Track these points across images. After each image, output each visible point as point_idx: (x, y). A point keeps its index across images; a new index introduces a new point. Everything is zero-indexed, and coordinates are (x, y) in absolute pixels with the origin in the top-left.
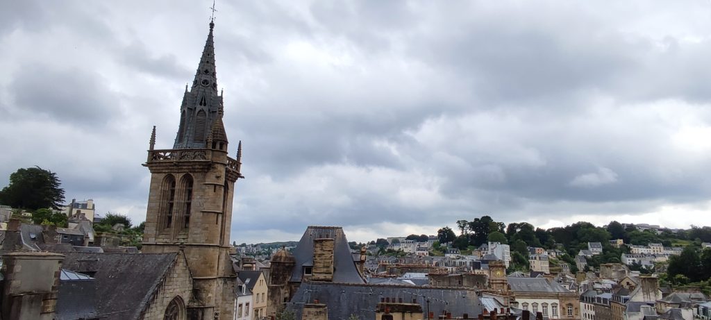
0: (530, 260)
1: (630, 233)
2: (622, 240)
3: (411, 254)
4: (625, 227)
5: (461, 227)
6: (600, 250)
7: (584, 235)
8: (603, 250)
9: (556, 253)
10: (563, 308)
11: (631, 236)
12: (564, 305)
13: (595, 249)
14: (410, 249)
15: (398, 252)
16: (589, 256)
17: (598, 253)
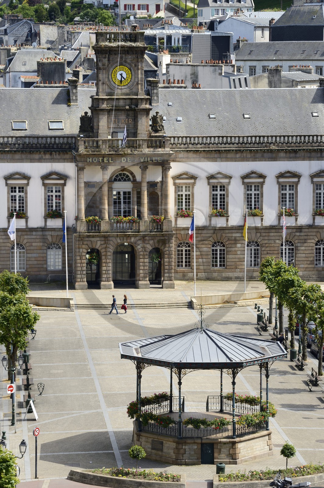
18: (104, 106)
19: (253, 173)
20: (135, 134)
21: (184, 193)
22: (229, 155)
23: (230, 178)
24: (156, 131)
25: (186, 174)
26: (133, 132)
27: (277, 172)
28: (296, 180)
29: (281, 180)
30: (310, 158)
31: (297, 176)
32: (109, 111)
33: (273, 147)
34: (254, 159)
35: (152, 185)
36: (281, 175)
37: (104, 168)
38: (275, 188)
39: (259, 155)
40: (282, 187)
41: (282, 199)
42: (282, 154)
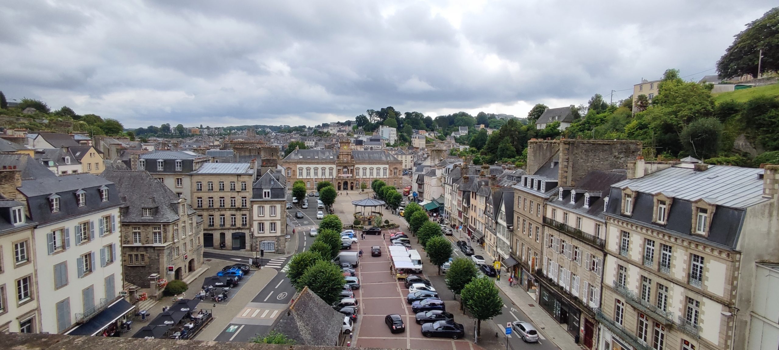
0: (412, 139)
1: (489, 121)
2: (484, 125)
3: (334, 134)
4: (489, 116)
5: (370, 114)
6: (466, 132)
7: (458, 121)
8: (469, 132)
9: (435, 134)
10: (391, 171)
11: (490, 122)
12: (392, 169)
13: (463, 131)
14: (334, 131)
15: (326, 133)
16: (458, 136)
17: (465, 134)
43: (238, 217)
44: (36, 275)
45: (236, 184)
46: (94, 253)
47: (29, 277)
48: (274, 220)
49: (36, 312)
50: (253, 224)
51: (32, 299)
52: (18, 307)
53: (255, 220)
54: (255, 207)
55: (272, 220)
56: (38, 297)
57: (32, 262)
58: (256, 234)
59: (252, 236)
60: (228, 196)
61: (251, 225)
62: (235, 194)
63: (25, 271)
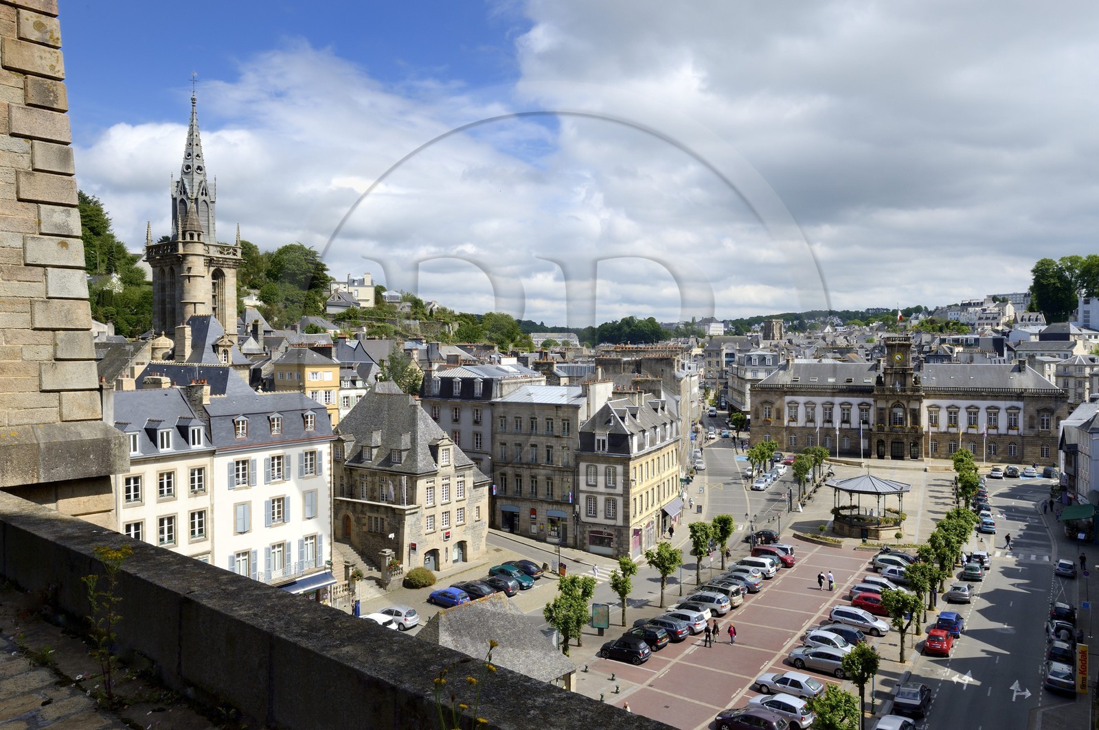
18: (889, 372)
19: (972, 406)
20: (905, 385)
21: (934, 415)
22: (959, 397)
23: (959, 408)
24: (916, 384)
25: (934, 405)
26: (903, 384)
27: (986, 406)
28: (997, 411)
29: (989, 410)
30: (1005, 400)
31: (998, 408)
32: (891, 374)
33: (983, 393)
34: (973, 399)
35: (914, 410)
36: (988, 408)
37: (887, 401)
38: (985, 415)
39: (976, 397)
40: (989, 414)
41: (990, 420)
42: (989, 397)
43: (556, 482)
44: (212, 511)
45: (554, 423)
46: (289, 498)
47: (205, 511)
48: (612, 494)
49: (209, 555)
50: (578, 497)
51: (206, 539)
52: (189, 544)
53: (583, 492)
54: (583, 466)
55: (609, 494)
56: (213, 537)
57: (209, 494)
58: (583, 518)
59: (577, 520)
60: (542, 444)
61: (576, 501)
62: (553, 442)
63: (200, 503)
